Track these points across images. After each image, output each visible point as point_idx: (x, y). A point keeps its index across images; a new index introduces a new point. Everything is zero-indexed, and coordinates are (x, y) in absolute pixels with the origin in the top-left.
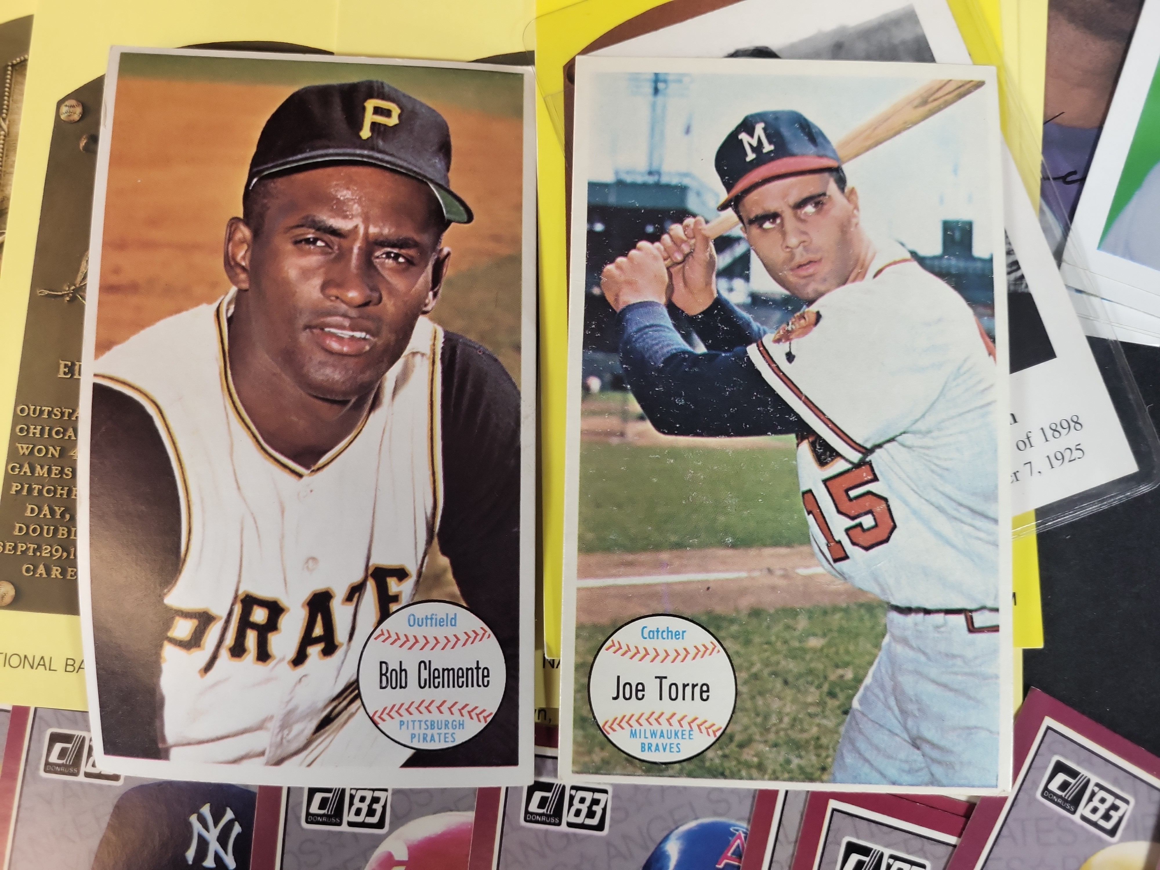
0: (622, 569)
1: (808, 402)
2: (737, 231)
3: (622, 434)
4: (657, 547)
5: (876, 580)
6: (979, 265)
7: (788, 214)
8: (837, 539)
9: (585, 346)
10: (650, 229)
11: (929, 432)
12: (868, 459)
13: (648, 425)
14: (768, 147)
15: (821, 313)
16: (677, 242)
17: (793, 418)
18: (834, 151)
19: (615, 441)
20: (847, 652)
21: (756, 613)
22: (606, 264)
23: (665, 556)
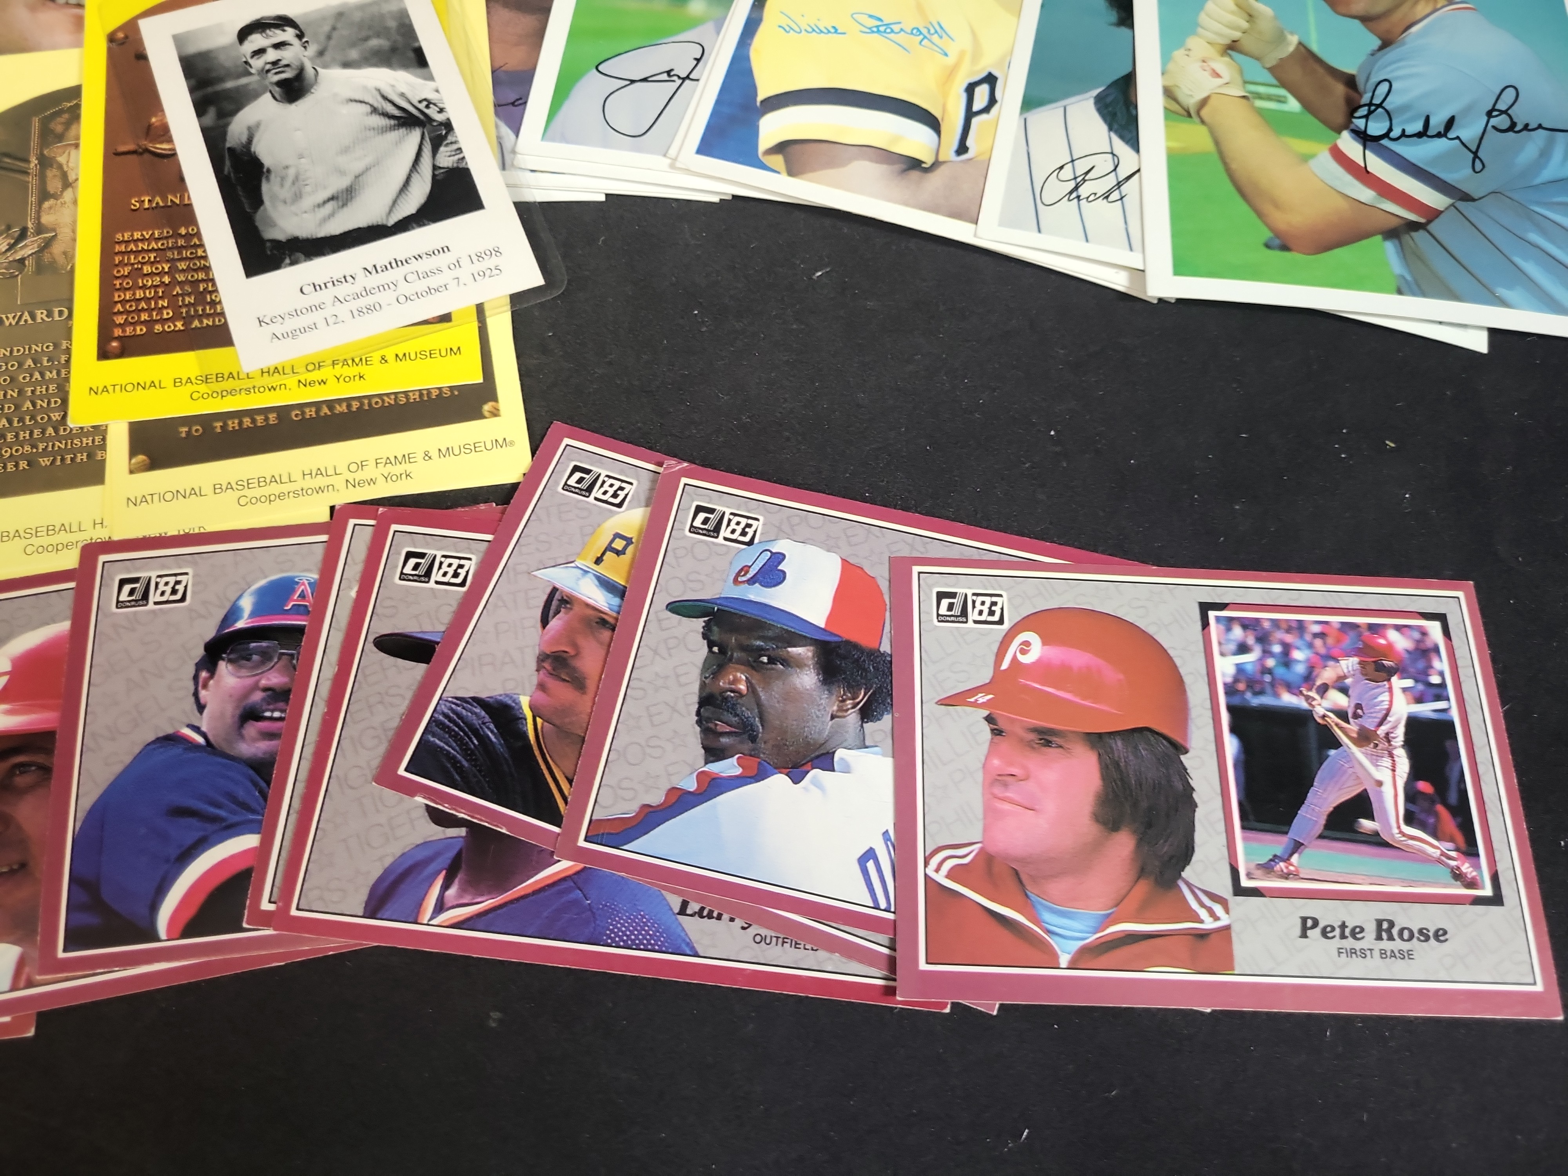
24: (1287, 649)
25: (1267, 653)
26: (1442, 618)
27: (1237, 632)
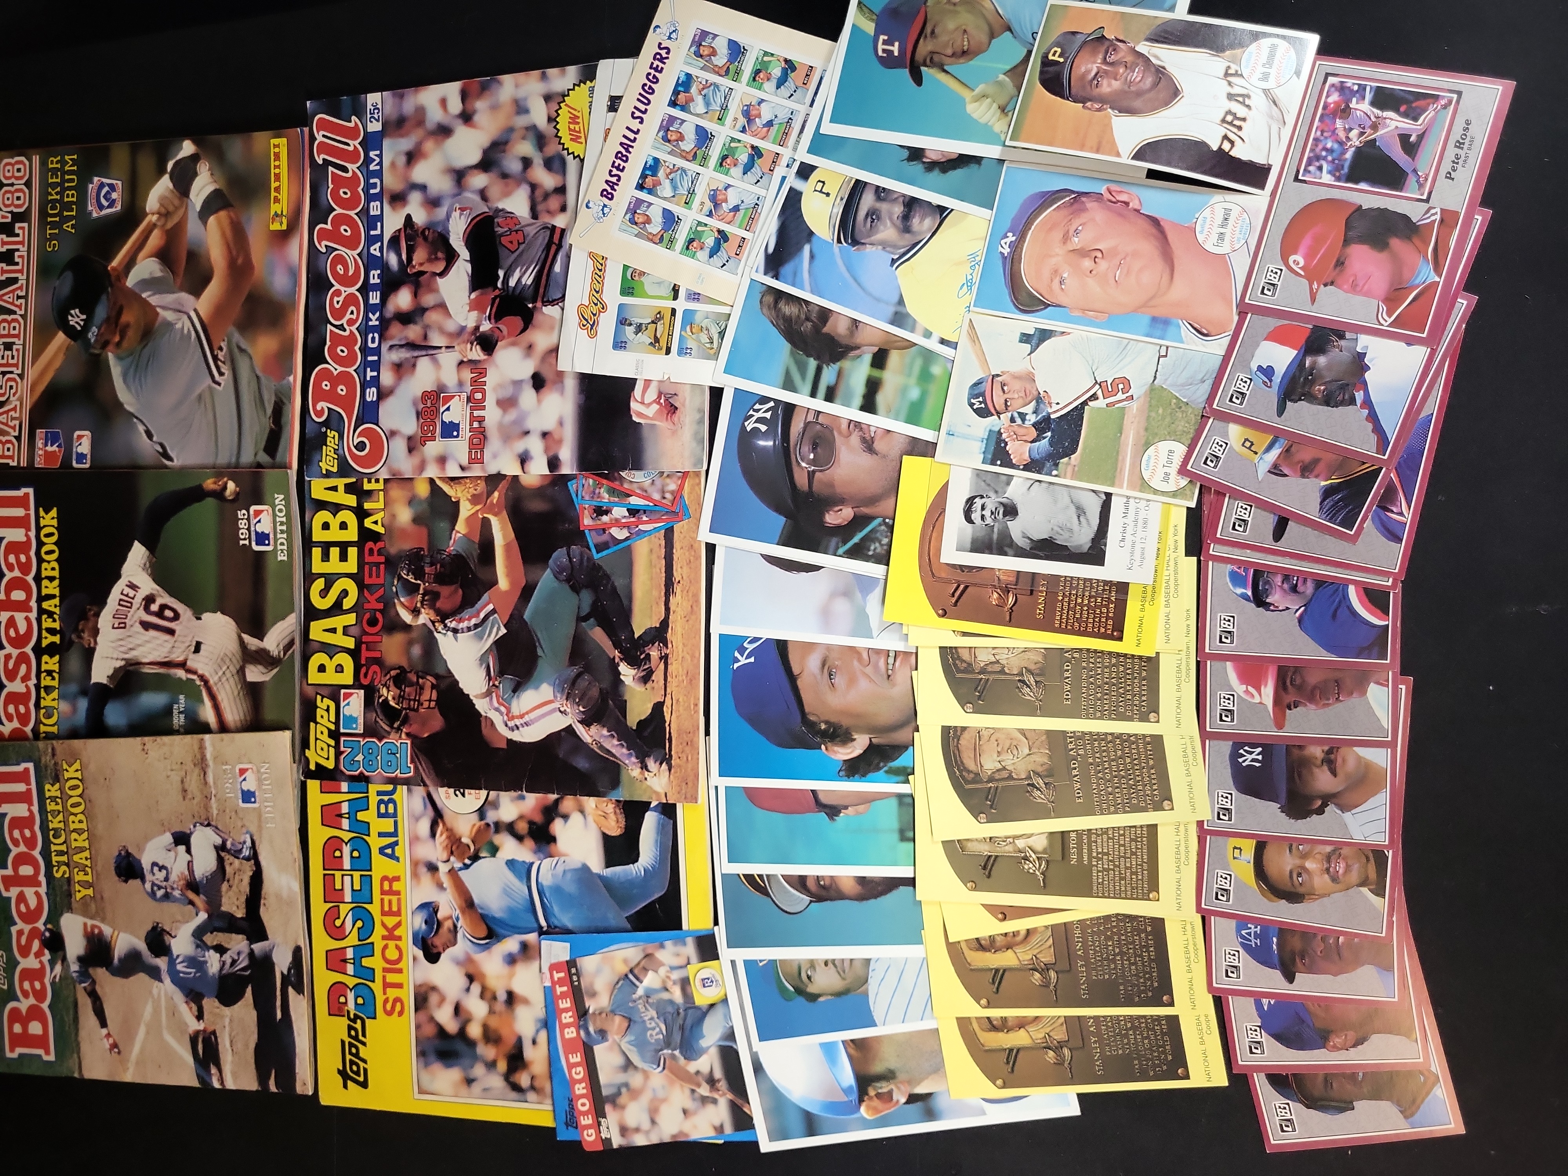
0: (1122, 473)
1: (1075, 400)
2: (1009, 415)
3: (1074, 466)
4: (1117, 460)
5: (1142, 386)
6: (1036, 332)
7: (1006, 396)
8: (1125, 398)
10: (1003, 445)
11: (1093, 360)
12: (1099, 383)
14: (981, 399)
15: (1044, 390)
16: (1009, 436)
17: (1080, 406)
18: (986, 376)
19: (1076, 469)
21: (1146, 429)
22: (1013, 462)
23: (1120, 458)
24: (1325, 149)
25: (1325, 158)
26: (1327, 75)
27: (1311, 168)
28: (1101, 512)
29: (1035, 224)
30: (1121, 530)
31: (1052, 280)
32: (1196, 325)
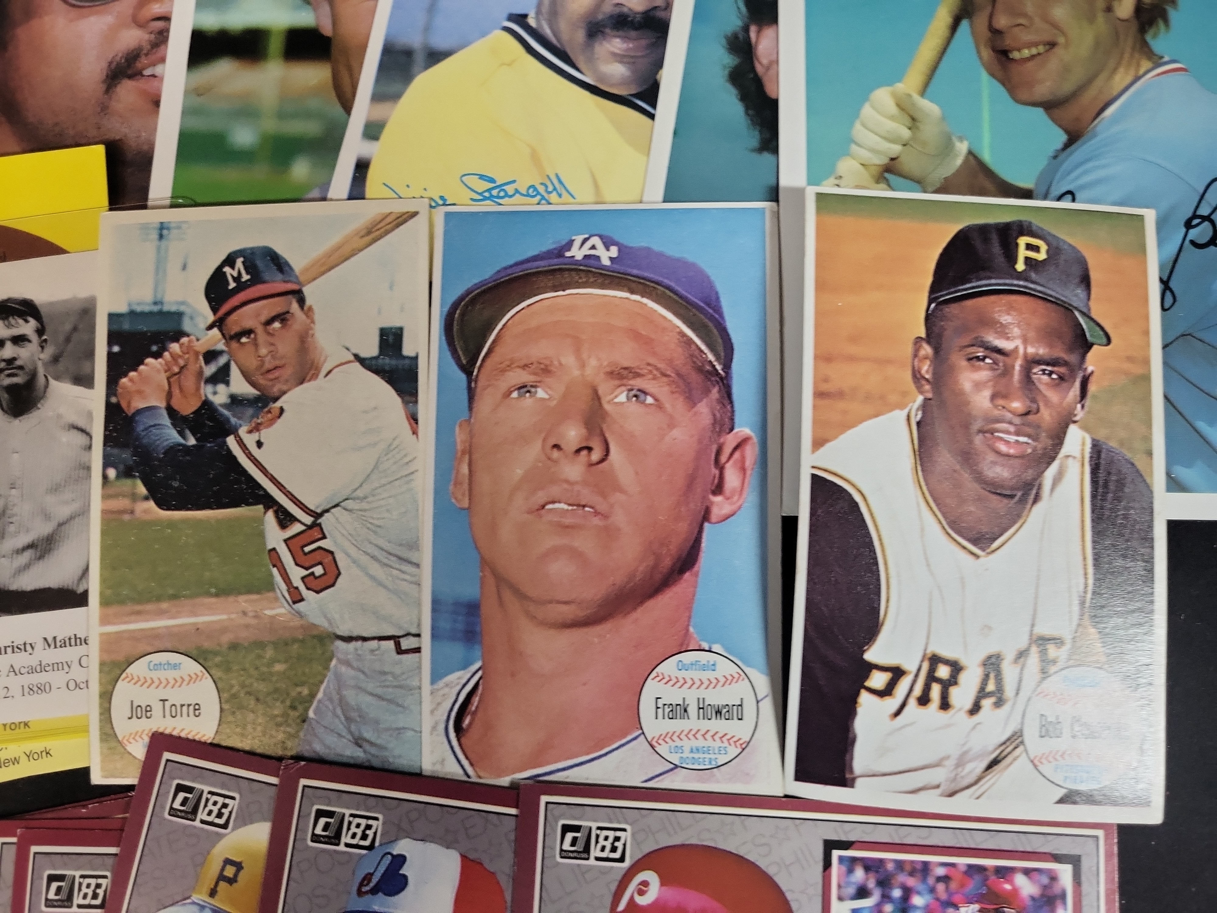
0: (133, 618)
1: (273, 479)
2: (221, 346)
3: (132, 512)
4: (159, 599)
5: (325, 617)
6: (407, 362)
7: (260, 330)
8: (295, 585)
9: (105, 444)
10: (154, 348)
11: (365, 498)
12: (319, 521)
13: (151, 504)
15: (285, 408)
16: (174, 357)
17: (261, 493)
18: (297, 277)
19: (126, 517)
20: (304, 674)
21: (234, 646)
22: (121, 378)
23: (164, 605)
24: (908, 892)
25: (886, 897)
26: (1075, 861)
27: (859, 874)
28: (49, 589)
29: (645, 300)
30: (19, 642)
31: (525, 366)
32: (476, 700)
